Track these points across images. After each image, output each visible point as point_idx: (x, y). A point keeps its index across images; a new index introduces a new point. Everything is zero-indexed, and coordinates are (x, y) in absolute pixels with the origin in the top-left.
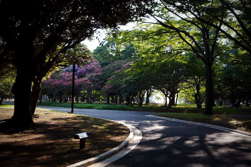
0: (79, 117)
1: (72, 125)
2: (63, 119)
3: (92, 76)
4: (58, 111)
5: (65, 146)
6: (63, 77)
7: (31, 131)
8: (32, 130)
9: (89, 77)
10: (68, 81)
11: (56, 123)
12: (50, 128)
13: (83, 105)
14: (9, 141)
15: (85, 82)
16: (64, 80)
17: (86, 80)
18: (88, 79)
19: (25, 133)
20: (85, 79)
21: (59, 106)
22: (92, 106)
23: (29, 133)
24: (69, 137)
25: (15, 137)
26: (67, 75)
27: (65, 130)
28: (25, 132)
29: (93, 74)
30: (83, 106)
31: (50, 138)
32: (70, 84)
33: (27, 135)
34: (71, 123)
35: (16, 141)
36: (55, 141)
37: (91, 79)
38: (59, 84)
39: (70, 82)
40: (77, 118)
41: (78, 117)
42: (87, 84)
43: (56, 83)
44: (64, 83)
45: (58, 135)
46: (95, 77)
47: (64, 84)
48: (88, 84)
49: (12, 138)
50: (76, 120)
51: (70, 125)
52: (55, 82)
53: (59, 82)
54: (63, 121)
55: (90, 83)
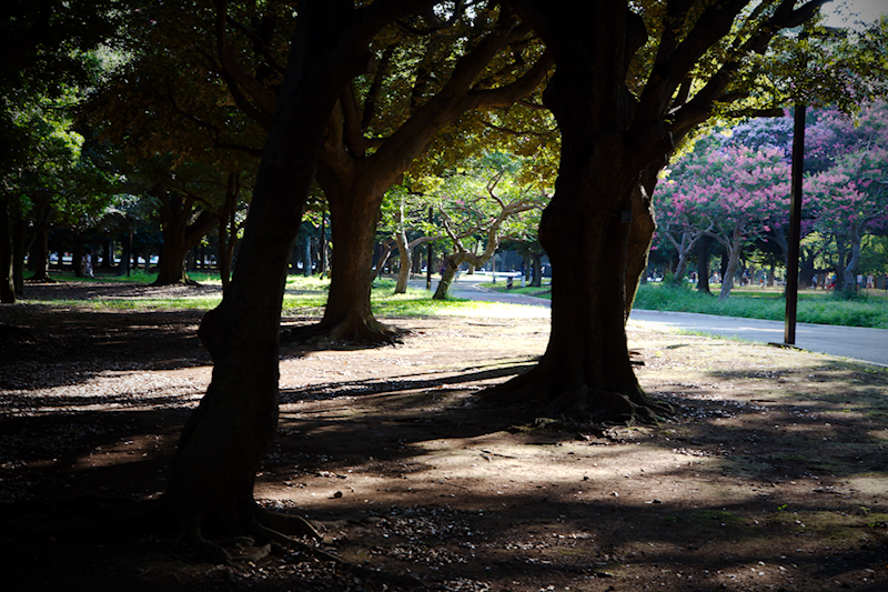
0: (834, 366)
1: (820, 409)
2: (764, 377)
3: (865, 167)
4: (717, 335)
5: (838, 519)
6: (727, 169)
7: (636, 434)
8: (640, 429)
9: (852, 170)
10: (750, 188)
11: (734, 395)
12: (719, 422)
13: (822, 305)
14: (554, 479)
15: (832, 193)
16: (729, 185)
17: (839, 185)
18: (848, 178)
19: (614, 441)
20: (833, 180)
21: (705, 307)
22: (872, 315)
23: (630, 441)
24: (831, 472)
25: (573, 458)
26: (742, 160)
27: (798, 433)
28: (609, 438)
29: (871, 155)
30: (822, 310)
31: (743, 473)
32: (758, 205)
33: (627, 452)
34: (807, 397)
35: (586, 478)
36: (771, 490)
37: (858, 177)
38: (707, 204)
39: (758, 193)
40: (829, 373)
41: (830, 368)
42: (842, 203)
43: (688, 197)
44: (731, 198)
45: (774, 456)
46: (880, 166)
47: (732, 205)
48: (847, 203)
49: (560, 461)
50: (827, 385)
51: (811, 409)
52: (685, 193)
53: (703, 194)
54: (767, 387)
55: (855, 197)
